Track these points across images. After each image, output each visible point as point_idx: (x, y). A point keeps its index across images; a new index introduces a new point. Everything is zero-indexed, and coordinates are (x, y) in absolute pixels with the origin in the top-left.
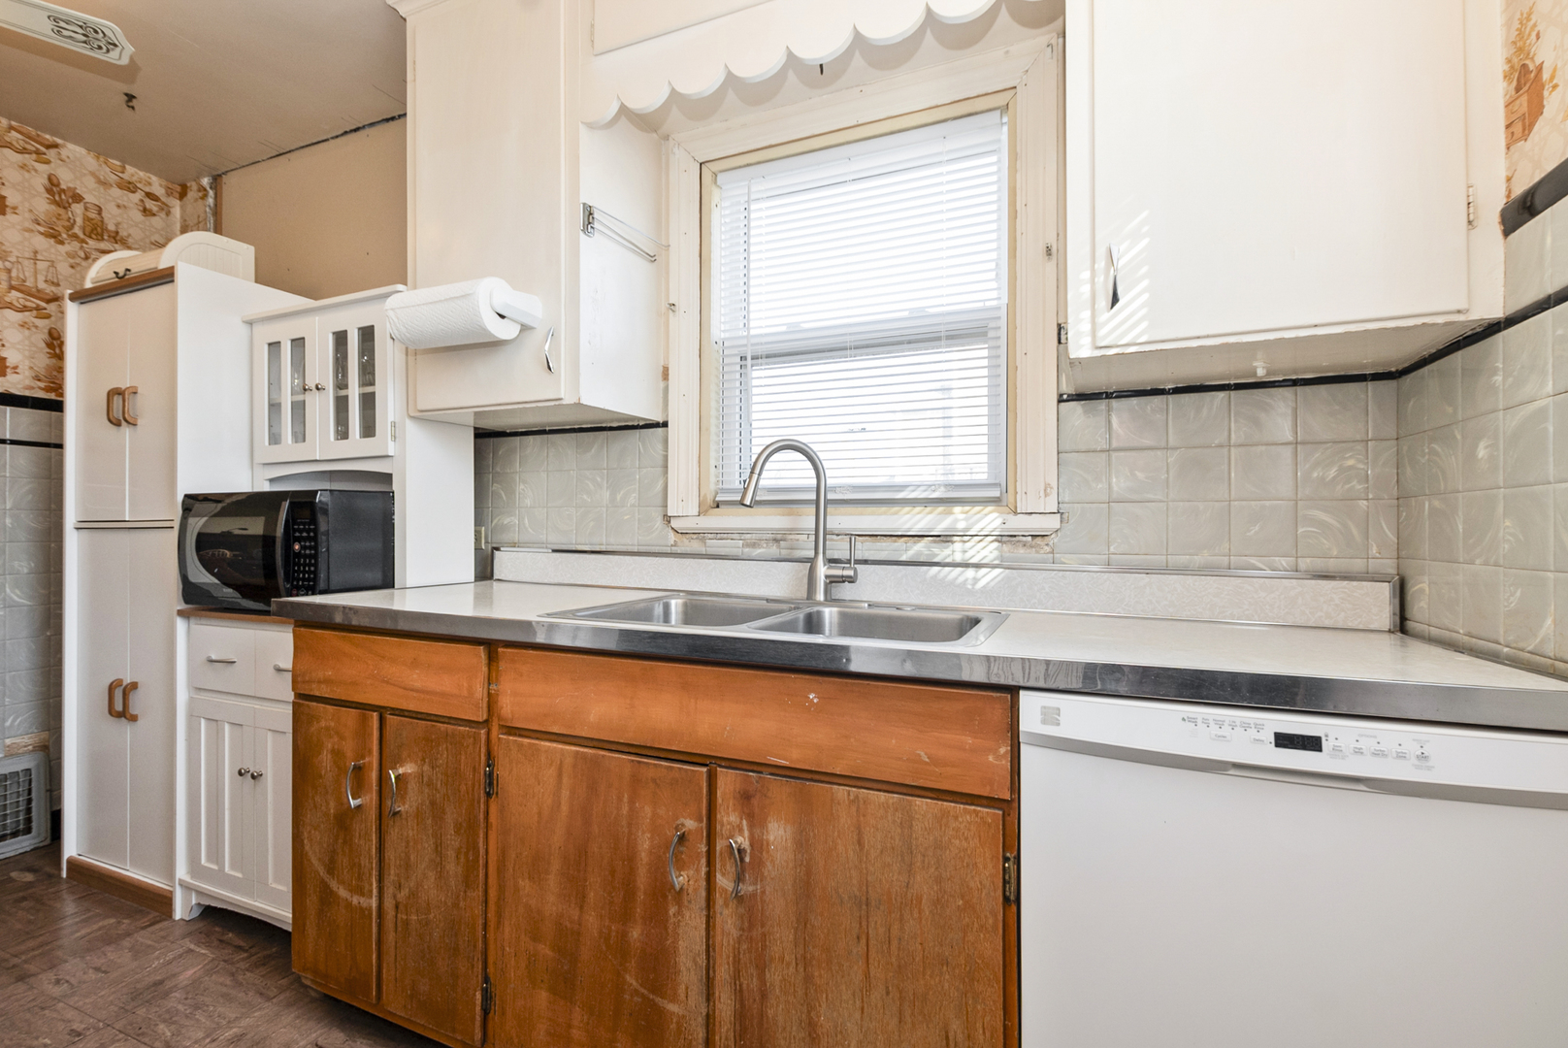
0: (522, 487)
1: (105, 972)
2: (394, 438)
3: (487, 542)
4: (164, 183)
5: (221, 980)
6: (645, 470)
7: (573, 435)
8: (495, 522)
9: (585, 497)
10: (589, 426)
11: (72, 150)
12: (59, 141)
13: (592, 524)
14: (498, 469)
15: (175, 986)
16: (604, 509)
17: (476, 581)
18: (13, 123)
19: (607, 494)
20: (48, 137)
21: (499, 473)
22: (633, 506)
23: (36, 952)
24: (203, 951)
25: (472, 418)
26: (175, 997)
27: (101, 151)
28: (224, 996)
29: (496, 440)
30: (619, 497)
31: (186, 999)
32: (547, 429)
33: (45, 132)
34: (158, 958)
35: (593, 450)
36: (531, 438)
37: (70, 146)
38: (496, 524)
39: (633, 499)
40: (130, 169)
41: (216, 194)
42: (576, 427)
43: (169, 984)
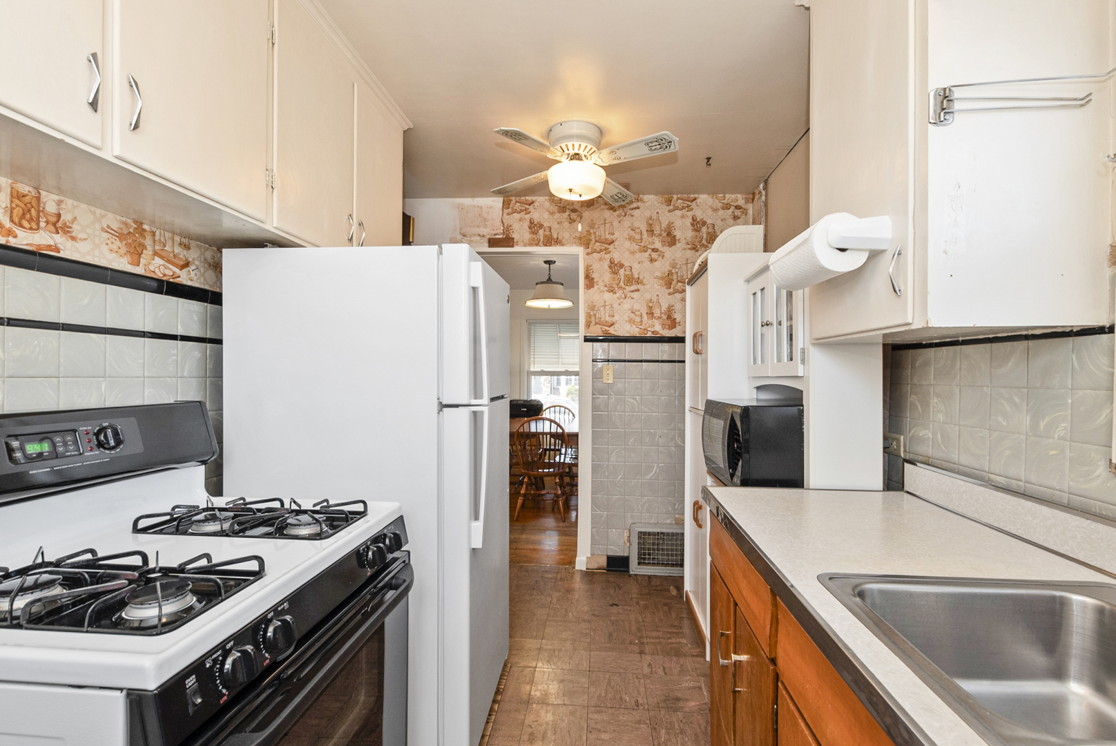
0: (935, 400)
1: (665, 674)
2: (803, 361)
3: (905, 451)
4: (744, 196)
5: (701, 722)
6: (1080, 393)
7: (988, 346)
8: (912, 431)
9: (1000, 419)
10: (1005, 335)
11: (703, 198)
12: (696, 196)
13: (1007, 452)
14: (915, 381)
15: (682, 708)
16: (1023, 437)
17: (884, 490)
18: (679, 196)
19: (1027, 420)
20: (692, 196)
21: (915, 384)
22: (1063, 439)
23: (653, 641)
24: (705, 693)
25: (882, 338)
26: (678, 716)
27: (713, 193)
28: (696, 735)
29: (911, 352)
30: (1042, 425)
31: (681, 721)
32: (960, 339)
33: (691, 194)
34: (687, 682)
35: (1010, 364)
36: (944, 349)
37: (701, 196)
38: (912, 435)
39: (1062, 429)
40: (727, 196)
41: (766, 192)
42: (991, 336)
43: (681, 704)
